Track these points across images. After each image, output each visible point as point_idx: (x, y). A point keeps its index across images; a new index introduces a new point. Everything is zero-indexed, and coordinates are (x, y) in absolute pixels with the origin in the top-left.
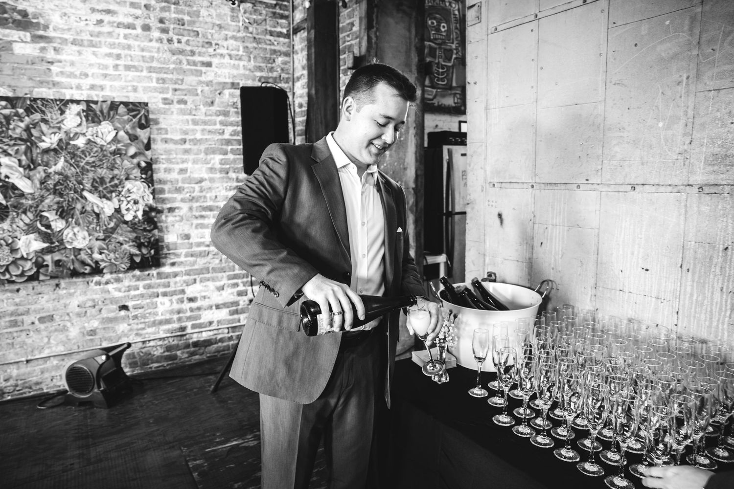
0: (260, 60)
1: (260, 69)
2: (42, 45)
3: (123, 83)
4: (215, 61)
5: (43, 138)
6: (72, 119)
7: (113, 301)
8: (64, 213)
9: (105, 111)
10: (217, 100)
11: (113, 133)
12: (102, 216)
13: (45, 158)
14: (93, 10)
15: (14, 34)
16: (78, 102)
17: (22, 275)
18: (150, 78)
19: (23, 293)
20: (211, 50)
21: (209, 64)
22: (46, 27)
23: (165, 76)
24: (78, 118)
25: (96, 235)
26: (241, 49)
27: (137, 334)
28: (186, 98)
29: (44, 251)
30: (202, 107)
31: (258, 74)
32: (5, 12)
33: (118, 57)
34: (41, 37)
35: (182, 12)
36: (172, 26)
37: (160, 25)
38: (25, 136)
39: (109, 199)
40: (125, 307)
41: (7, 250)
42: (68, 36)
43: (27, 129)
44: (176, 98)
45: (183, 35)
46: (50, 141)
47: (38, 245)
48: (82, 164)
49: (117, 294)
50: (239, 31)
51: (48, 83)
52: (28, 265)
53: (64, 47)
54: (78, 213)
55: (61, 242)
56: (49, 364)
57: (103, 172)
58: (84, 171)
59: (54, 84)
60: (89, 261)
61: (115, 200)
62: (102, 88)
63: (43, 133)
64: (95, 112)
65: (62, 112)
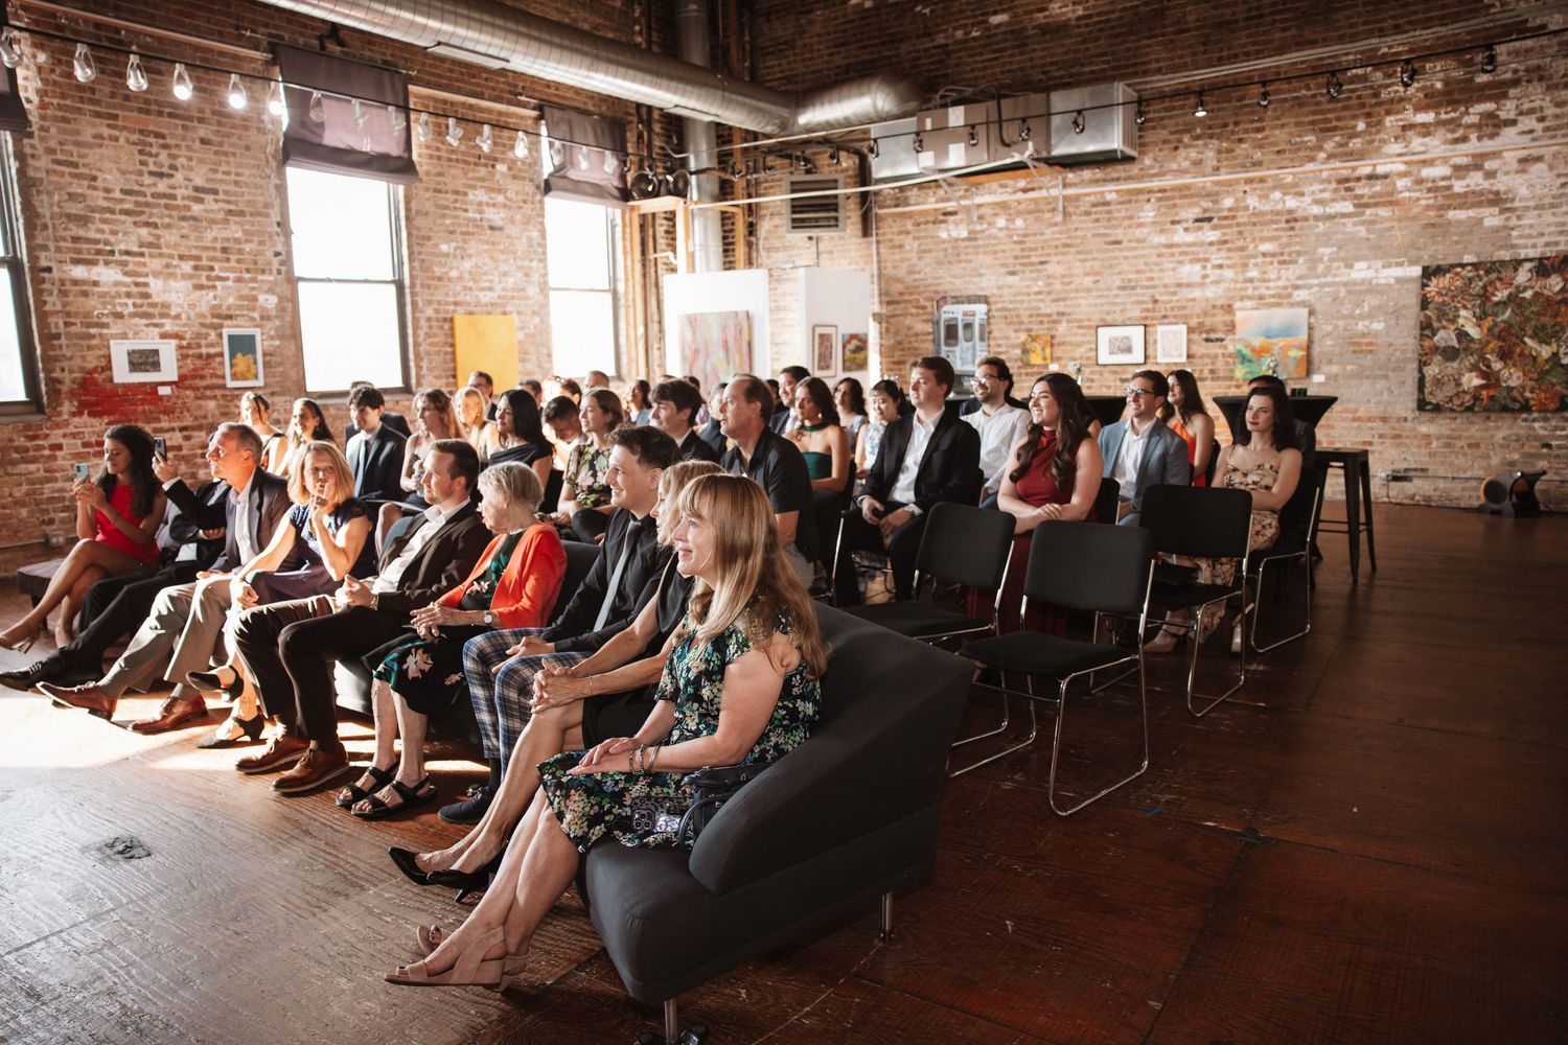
2: (1507, 215)
5: (1497, 293)
6: (1523, 276)
7: (1537, 438)
8: (1504, 356)
9: (1556, 265)
11: (1562, 285)
12: (1539, 359)
13: (1496, 309)
14: (1559, 176)
15: (1486, 211)
16: (1531, 260)
17: (1461, 405)
19: (1459, 421)
22: (1513, 200)
24: (1529, 275)
25: (1531, 375)
27: (1556, 473)
29: (1481, 387)
32: (1483, 195)
34: (1508, 210)
38: (1482, 292)
39: (1548, 344)
40: (1548, 446)
41: (1453, 384)
42: (1531, 204)
43: (1485, 287)
46: (1501, 295)
47: (1477, 382)
48: (1526, 313)
49: (1542, 432)
51: (1507, 246)
52: (1468, 397)
53: (1526, 213)
54: (1516, 355)
55: (1498, 380)
56: (1468, 485)
57: (1545, 320)
58: (1528, 319)
59: (1513, 246)
60: (1520, 399)
61: (1554, 346)
62: (1557, 244)
63: (1497, 289)
64: (1543, 268)
65: (1516, 270)
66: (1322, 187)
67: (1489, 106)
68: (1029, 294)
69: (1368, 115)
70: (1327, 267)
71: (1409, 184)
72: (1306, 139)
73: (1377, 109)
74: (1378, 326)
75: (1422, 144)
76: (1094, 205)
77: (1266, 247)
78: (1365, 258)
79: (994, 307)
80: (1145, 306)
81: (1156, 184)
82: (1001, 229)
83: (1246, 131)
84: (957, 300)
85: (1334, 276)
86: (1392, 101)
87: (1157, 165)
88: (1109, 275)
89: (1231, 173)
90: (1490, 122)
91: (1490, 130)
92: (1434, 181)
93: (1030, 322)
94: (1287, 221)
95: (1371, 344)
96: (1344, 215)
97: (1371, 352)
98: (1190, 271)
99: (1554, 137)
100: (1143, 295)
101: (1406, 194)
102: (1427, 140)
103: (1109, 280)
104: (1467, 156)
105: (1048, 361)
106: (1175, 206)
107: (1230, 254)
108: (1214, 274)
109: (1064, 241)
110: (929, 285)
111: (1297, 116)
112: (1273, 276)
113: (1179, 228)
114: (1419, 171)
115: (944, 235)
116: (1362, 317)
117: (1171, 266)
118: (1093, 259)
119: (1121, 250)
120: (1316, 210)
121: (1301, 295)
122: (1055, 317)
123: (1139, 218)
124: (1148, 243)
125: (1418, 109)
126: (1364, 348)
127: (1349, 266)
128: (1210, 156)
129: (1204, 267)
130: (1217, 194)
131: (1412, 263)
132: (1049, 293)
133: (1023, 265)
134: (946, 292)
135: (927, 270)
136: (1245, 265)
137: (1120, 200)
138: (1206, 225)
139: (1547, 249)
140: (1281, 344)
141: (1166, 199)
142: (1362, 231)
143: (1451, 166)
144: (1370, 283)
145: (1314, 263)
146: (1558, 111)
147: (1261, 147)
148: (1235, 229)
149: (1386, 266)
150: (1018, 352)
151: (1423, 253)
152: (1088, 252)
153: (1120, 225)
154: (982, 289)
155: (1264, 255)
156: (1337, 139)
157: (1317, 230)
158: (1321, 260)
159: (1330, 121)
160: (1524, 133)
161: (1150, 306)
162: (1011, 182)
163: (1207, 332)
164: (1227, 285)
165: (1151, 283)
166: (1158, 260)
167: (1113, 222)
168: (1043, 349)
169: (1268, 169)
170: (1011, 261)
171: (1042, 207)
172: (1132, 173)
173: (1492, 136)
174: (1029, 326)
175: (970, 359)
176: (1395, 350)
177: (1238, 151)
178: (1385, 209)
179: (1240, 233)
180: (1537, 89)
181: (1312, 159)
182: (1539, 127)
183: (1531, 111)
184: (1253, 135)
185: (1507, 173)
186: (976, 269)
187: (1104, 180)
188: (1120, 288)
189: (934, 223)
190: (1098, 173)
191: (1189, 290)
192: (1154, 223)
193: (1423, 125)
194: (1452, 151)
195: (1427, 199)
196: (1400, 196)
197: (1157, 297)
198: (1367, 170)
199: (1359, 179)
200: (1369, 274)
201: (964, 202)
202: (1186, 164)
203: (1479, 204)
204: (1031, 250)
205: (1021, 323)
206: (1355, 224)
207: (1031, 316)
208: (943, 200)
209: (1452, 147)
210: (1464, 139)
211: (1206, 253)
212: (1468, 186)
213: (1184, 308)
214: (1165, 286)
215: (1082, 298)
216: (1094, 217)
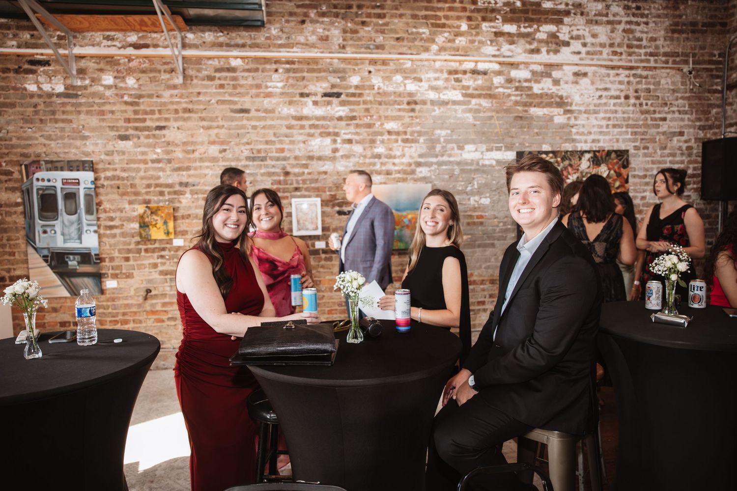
0: (699, 112)
1: (699, 120)
2: (569, 115)
3: (611, 137)
4: (669, 116)
5: (569, 176)
6: (585, 164)
9: (604, 157)
10: (669, 145)
11: (607, 172)
14: (597, 89)
15: (555, 111)
16: (589, 152)
18: (627, 132)
20: (666, 109)
21: (665, 119)
22: (571, 104)
23: (636, 130)
24: (588, 163)
26: (687, 106)
28: (648, 145)
30: (658, 151)
31: (698, 124)
32: (552, 98)
33: (609, 119)
34: (568, 111)
35: (649, 83)
36: (642, 94)
37: (635, 94)
42: (582, 108)
44: (642, 146)
45: (649, 100)
50: (686, 92)
51: (569, 139)
53: (580, 116)
59: (574, 141)
62: (599, 141)
63: (569, 173)
64: (598, 158)
65: (580, 159)
66: (436, 75)
67: (552, 28)
68: (145, 162)
69: (469, 19)
70: (443, 147)
71: (503, 82)
72: (421, 30)
73: (475, 15)
74: (486, 201)
75: (509, 50)
76: (218, 70)
77: (391, 125)
78: (473, 142)
79: (102, 175)
80: (276, 178)
81: (283, 54)
82: (109, 87)
83: (369, 15)
84: (54, 165)
85: (450, 156)
86: (486, 10)
87: (284, 36)
88: (237, 145)
89: (356, 53)
90: (554, 40)
91: (553, 46)
92: (520, 81)
93: (147, 193)
94: (409, 103)
95: (481, 217)
96: (455, 103)
97: (481, 223)
98: (320, 145)
99: (592, 59)
100: (273, 166)
101: (501, 90)
102: (512, 47)
103: (236, 149)
104: (540, 64)
105: (172, 236)
106: (304, 78)
107: (358, 130)
108: (344, 149)
109: (184, 106)
110: (13, 147)
111: (412, 9)
112: (398, 153)
113: (309, 101)
114: (509, 72)
115: (32, 88)
116: (472, 193)
117: (301, 138)
118: (218, 127)
119: (248, 119)
120: (432, 95)
121: (423, 171)
122: (177, 188)
123: (267, 87)
124: (277, 114)
125: (506, 21)
126: (476, 220)
127: (461, 148)
128: (336, 33)
129: (335, 141)
130: (344, 71)
131: (509, 148)
132: (169, 161)
133: (136, 129)
134: (39, 155)
135: (11, 128)
136: (373, 142)
137: (247, 67)
138: (335, 100)
139: (594, 145)
140: (410, 217)
141: (295, 71)
142: (469, 118)
143: (531, 71)
144: (478, 164)
145: (432, 142)
146: (593, 40)
147: (383, 32)
148: (362, 106)
149: (489, 150)
150: (136, 225)
151: (515, 140)
152: (212, 119)
153: (247, 94)
154: (87, 154)
155: (389, 133)
156: (446, 35)
157: (433, 114)
158: (438, 141)
159: (439, 18)
160: (575, 53)
161: (282, 178)
162: (119, 35)
163: (340, 205)
164: (357, 159)
165: (282, 155)
166: (288, 131)
167: (239, 90)
168: (165, 223)
169: (390, 53)
170: (121, 123)
171: (159, 67)
172: (258, 41)
173: (556, 52)
174: (147, 197)
175: (74, 234)
176: (499, 222)
177: (362, 33)
178: (486, 100)
179: (367, 110)
180: (580, 20)
181: (427, 50)
182: (584, 50)
183: (578, 38)
184: (374, 20)
185: (567, 83)
186: (74, 130)
187: (228, 45)
188: (248, 158)
189: (17, 71)
190: (222, 37)
191: (321, 163)
192: (282, 94)
193: (509, 34)
194: (531, 58)
195: (517, 95)
196: (497, 90)
197: (289, 169)
198: (470, 66)
199: (465, 72)
200: (476, 156)
201: (61, 51)
202: (313, 39)
203: (549, 105)
204: (146, 113)
205: (137, 194)
206: (464, 111)
207: (149, 186)
208: (27, 45)
209: (530, 55)
210: (537, 51)
211: (335, 127)
212: (543, 89)
213: (317, 181)
214: (296, 158)
215: (207, 167)
216: (217, 82)
